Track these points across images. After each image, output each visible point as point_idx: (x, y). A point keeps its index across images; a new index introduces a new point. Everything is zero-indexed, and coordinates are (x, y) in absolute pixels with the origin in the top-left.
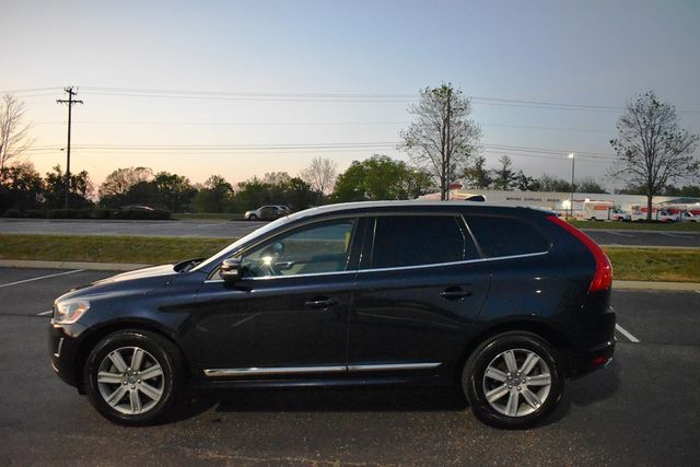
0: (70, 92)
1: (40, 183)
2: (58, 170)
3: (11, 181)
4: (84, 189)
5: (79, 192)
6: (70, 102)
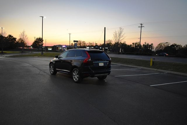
0: (141, 24)
1: (141, 47)
2: (146, 43)
3: (134, 46)
4: (152, 48)
5: (150, 49)
6: (141, 27)
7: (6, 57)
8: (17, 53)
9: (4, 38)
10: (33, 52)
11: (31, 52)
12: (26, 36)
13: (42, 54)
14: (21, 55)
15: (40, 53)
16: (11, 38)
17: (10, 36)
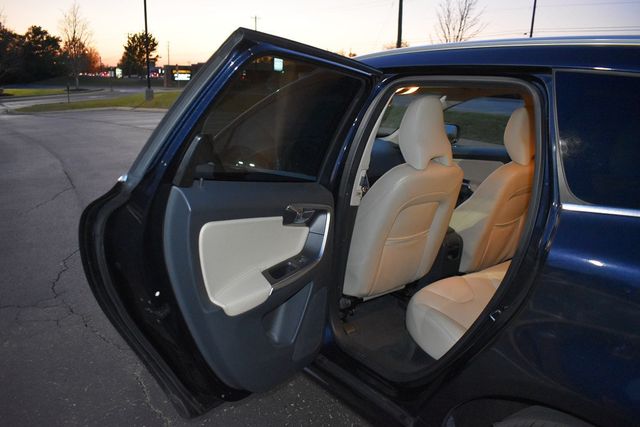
7: (8, 112)
8: (53, 95)
9: (17, 40)
10: (115, 90)
11: (107, 90)
12: (84, 27)
13: (150, 95)
14: (65, 100)
15: (141, 92)
16: (42, 37)
17: (37, 31)
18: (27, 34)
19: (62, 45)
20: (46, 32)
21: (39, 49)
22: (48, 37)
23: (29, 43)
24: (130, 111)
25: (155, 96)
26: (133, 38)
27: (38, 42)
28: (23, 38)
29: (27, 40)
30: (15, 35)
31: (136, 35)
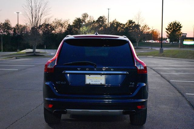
16: (132, 25)
17: (131, 22)
18: (126, 24)
19: (140, 28)
20: (134, 22)
21: (131, 30)
22: (135, 25)
23: (127, 27)
24: (152, 58)
25: (164, 51)
26: (171, 24)
27: (131, 27)
28: (124, 25)
29: (126, 26)
30: (121, 24)
31: (172, 23)
